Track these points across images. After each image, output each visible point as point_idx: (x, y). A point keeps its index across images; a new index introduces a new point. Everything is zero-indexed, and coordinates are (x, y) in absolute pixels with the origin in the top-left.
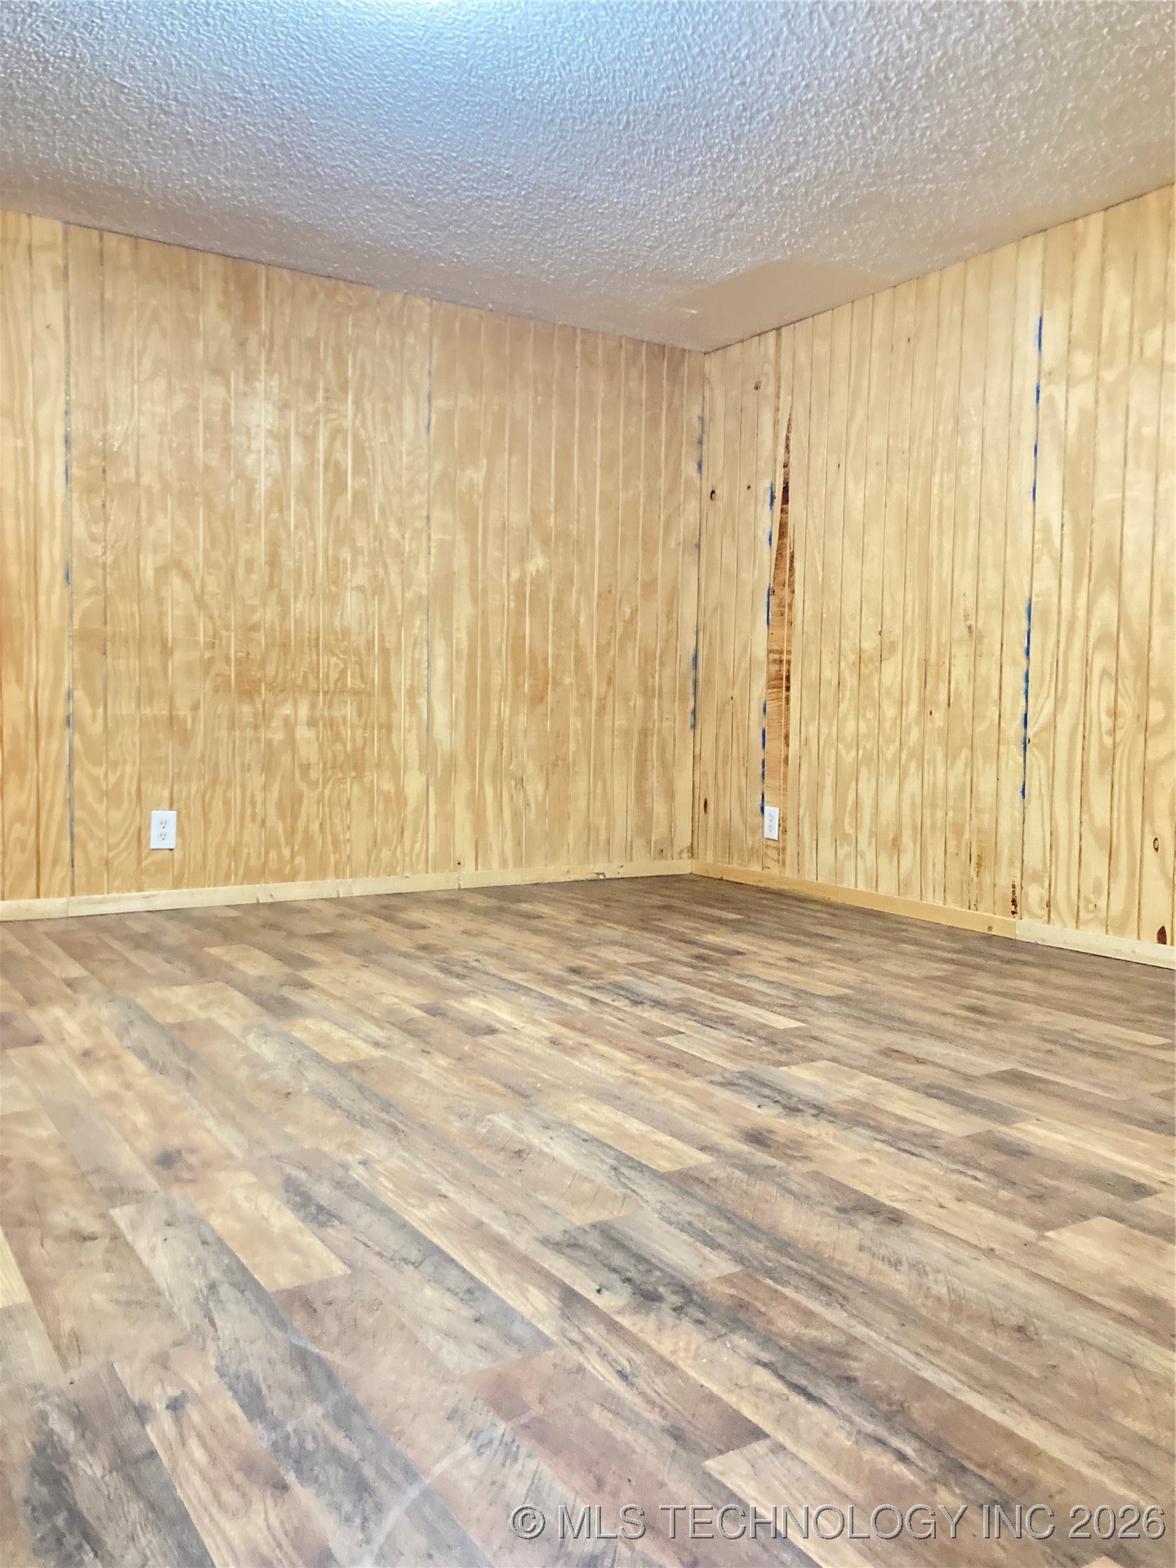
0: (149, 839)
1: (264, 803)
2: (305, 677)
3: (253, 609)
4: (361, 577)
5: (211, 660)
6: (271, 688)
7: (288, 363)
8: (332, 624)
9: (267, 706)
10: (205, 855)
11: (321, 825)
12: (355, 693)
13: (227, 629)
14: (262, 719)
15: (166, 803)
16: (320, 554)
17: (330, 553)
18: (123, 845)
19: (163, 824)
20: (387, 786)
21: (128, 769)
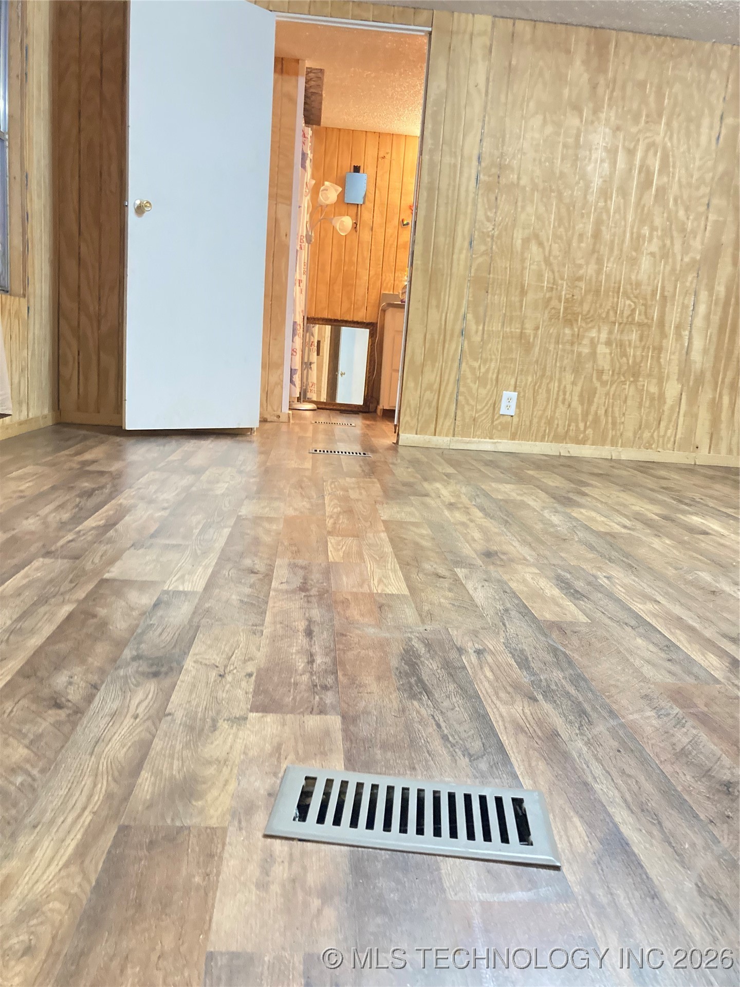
0: (499, 409)
1: (571, 394)
2: (608, 313)
3: (580, 266)
4: (654, 247)
5: (550, 299)
6: (585, 319)
7: (623, 98)
8: (630, 278)
9: (581, 330)
10: (531, 422)
11: (606, 411)
12: (640, 325)
13: (562, 279)
14: (577, 338)
15: (512, 388)
16: (628, 229)
17: (635, 230)
18: (484, 411)
19: (509, 400)
20: (654, 389)
21: (493, 365)
